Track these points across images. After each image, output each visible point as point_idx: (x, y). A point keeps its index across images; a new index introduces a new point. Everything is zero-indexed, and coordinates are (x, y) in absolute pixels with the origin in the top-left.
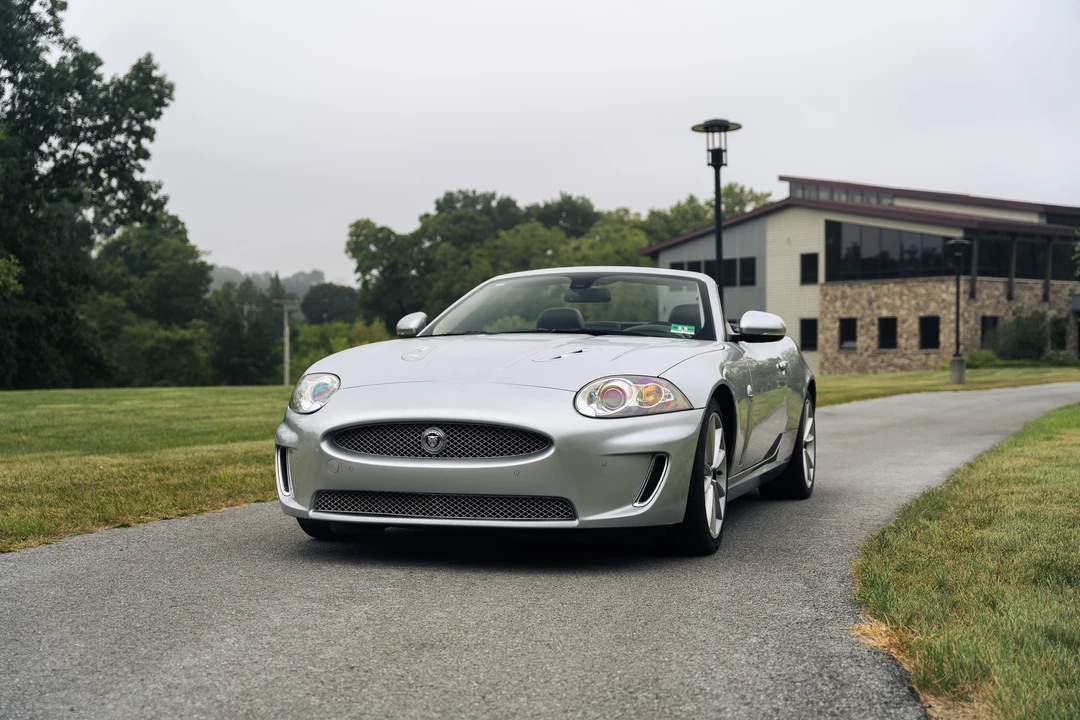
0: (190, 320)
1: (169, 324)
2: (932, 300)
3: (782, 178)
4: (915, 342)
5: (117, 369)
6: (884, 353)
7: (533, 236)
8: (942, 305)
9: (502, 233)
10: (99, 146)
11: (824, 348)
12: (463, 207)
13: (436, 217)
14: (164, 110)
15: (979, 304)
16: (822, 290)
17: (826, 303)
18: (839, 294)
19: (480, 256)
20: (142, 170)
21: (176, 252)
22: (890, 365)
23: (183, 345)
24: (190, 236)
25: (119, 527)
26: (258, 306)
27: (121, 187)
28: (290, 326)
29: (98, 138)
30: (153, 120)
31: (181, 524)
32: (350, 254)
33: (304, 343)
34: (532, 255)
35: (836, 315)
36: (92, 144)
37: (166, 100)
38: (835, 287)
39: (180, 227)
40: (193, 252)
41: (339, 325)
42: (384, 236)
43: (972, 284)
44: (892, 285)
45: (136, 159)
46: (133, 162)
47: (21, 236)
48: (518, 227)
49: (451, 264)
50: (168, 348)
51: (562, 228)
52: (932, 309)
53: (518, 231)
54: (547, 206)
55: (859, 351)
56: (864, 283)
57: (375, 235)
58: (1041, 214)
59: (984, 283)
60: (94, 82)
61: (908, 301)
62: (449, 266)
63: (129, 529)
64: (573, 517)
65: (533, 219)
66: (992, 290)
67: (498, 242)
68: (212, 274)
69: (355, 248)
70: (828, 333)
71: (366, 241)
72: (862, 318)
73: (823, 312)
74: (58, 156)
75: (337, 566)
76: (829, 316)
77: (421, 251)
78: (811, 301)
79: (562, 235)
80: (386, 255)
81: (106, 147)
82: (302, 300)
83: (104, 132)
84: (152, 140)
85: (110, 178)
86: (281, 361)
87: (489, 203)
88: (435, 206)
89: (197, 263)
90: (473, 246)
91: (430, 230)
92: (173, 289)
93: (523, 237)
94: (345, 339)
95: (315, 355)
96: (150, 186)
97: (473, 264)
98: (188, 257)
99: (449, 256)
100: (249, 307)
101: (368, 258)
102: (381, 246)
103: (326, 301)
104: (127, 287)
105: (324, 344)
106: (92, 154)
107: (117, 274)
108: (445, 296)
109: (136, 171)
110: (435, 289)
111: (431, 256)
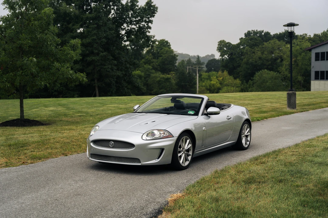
0: (170, 72)
1: (164, 73)
5: (143, 89)
7: (275, 44)
9: (265, 43)
10: (137, 26)
12: (253, 35)
13: (245, 38)
14: (155, 15)
19: (258, 51)
20: (149, 32)
21: (167, 51)
23: (168, 79)
24: (171, 47)
25: (65, 156)
26: (191, 67)
28: (199, 73)
29: (137, 24)
30: (152, 18)
32: (218, 51)
33: (204, 78)
34: (275, 50)
36: (136, 25)
37: (156, 12)
39: (168, 44)
40: (172, 51)
41: (214, 72)
42: (228, 45)
45: (147, 29)
46: (146, 30)
47: (116, 52)
48: (270, 41)
49: (249, 53)
50: (164, 80)
51: (285, 41)
53: (270, 42)
54: (280, 34)
57: (226, 45)
60: (136, 7)
62: (248, 54)
63: (67, 157)
64: (140, 163)
65: (275, 39)
67: (264, 46)
68: (178, 58)
69: (220, 49)
71: (223, 46)
74: (126, 29)
77: (240, 49)
80: (229, 51)
81: (139, 26)
82: (206, 64)
84: (152, 23)
86: (196, 84)
87: (262, 34)
88: (244, 35)
89: (173, 54)
90: (256, 47)
91: (242, 43)
92: (166, 62)
93: (272, 44)
94: (215, 77)
95: (207, 82)
96: (152, 37)
97: (256, 53)
98: (170, 53)
99: (248, 51)
100: (189, 67)
101: (224, 52)
102: (228, 48)
103: (213, 64)
104: (153, 62)
105: (209, 78)
106: (135, 28)
107: (150, 59)
108: (247, 63)
109: (147, 32)
110: (244, 61)
111: (243, 51)
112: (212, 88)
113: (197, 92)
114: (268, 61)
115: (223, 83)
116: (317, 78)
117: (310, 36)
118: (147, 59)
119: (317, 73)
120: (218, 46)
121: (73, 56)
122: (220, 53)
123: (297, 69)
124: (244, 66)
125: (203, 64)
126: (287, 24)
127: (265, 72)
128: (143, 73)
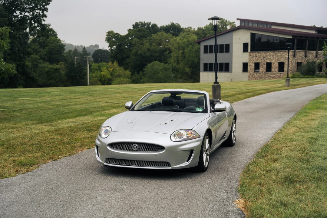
0: (59, 62)
1: (53, 63)
2: (283, 57)
3: (238, 19)
4: (277, 70)
5: (38, 80)
6: (268, 73)
7: (162, 36)
8: (285, 59)
9: (153, 35)
10: (31, 13)
11: (250, 71)
12: (141, 27)
13: (133, 30)
15: (296, 58)
16: (249, 54)
17: (250, 58)
18: (254, 55)
19: (146, 42)
20: (44, 21)
21: (54, 41)
22: (269, 77)
23: (57, 70)
24: (58, 36)
25: (54, 161)
26: (79, 57)
27: (38, 26)
28: (89, 64)
29: (31, 11)
30: (47, 6)
31: (70, 158)
32: (107, 41)
33: (93, 69)
34: (162, 42)
35: (253, 62)
36: (29, 13)
38: (253, 53)
39: (55, 33)
40: (59, 41)
41: (104, 63)
42: (117, 36)
43: (294, 52)
44: (270, 53)
45: (42, 17)
46: (41, 18)
48: (157, 33)
50: (53, 71)
51: (171, 33)
52: (282, 60)
53: (158, 34)
54: (167, 26)
55: (260, 73)
56: (262, 52)
57: (115, 35)
58: (316, 31)
59: (298, 52)
61: (275, 58)
62: (137, 45)
63: (57, 161)
64: (170, 166)
65: (162, 31)
66: (300, 54)
67: (152, 38)
68: (65, 47)
69: (108, 40)
70: (251, 67)
71: (111, 37)
72: (261, 63)
73: (249, 61)
74: (19, 17)
75: (111, 177)
76: (251, 62)
77: (128, 40)
78: (246, 57)
79: (171, 35)
80: (118, 42)
81: (33, 14)
82: (92, 54)
83: (32, 9)
84: (47, 12)
85: (35, 23)
86: (87, 74)
87: (149, 25)
88: (132, 27)
89: (60, 44)
90: (144, 39)
91: (131, 34)
92: (53, 52)
93: (159, 36)
94: (106, 68)
95: (97, 72)
96: (47, 25)
97: (144, 45)
98: (57, 43)
99: (137, 42)
100: (77, 57)
101: (112, 43)
102: (116, 39)
103: (100, 55)
104: (40, 52)
105: (99, 69)
106: (29, 16)
107: (37, 48)
108: (136, 54)
109: (42, 21)
110: (133, 52)
111: (131, 42)
112: (102, 79)
113: (88, 83)
114: (156, 53)
115: (114, 74)
116: (205, 70)
117: (194, 29)
118: (34, 49)
119: (205, 65)
120: (106, 37)
121: (4, 45)
122: (108, 43)
123: (184, 61)
124: (133, 57)
125: (89, 54)
126: (211, 18)
127: (157, 63)
128: (30, 63)
